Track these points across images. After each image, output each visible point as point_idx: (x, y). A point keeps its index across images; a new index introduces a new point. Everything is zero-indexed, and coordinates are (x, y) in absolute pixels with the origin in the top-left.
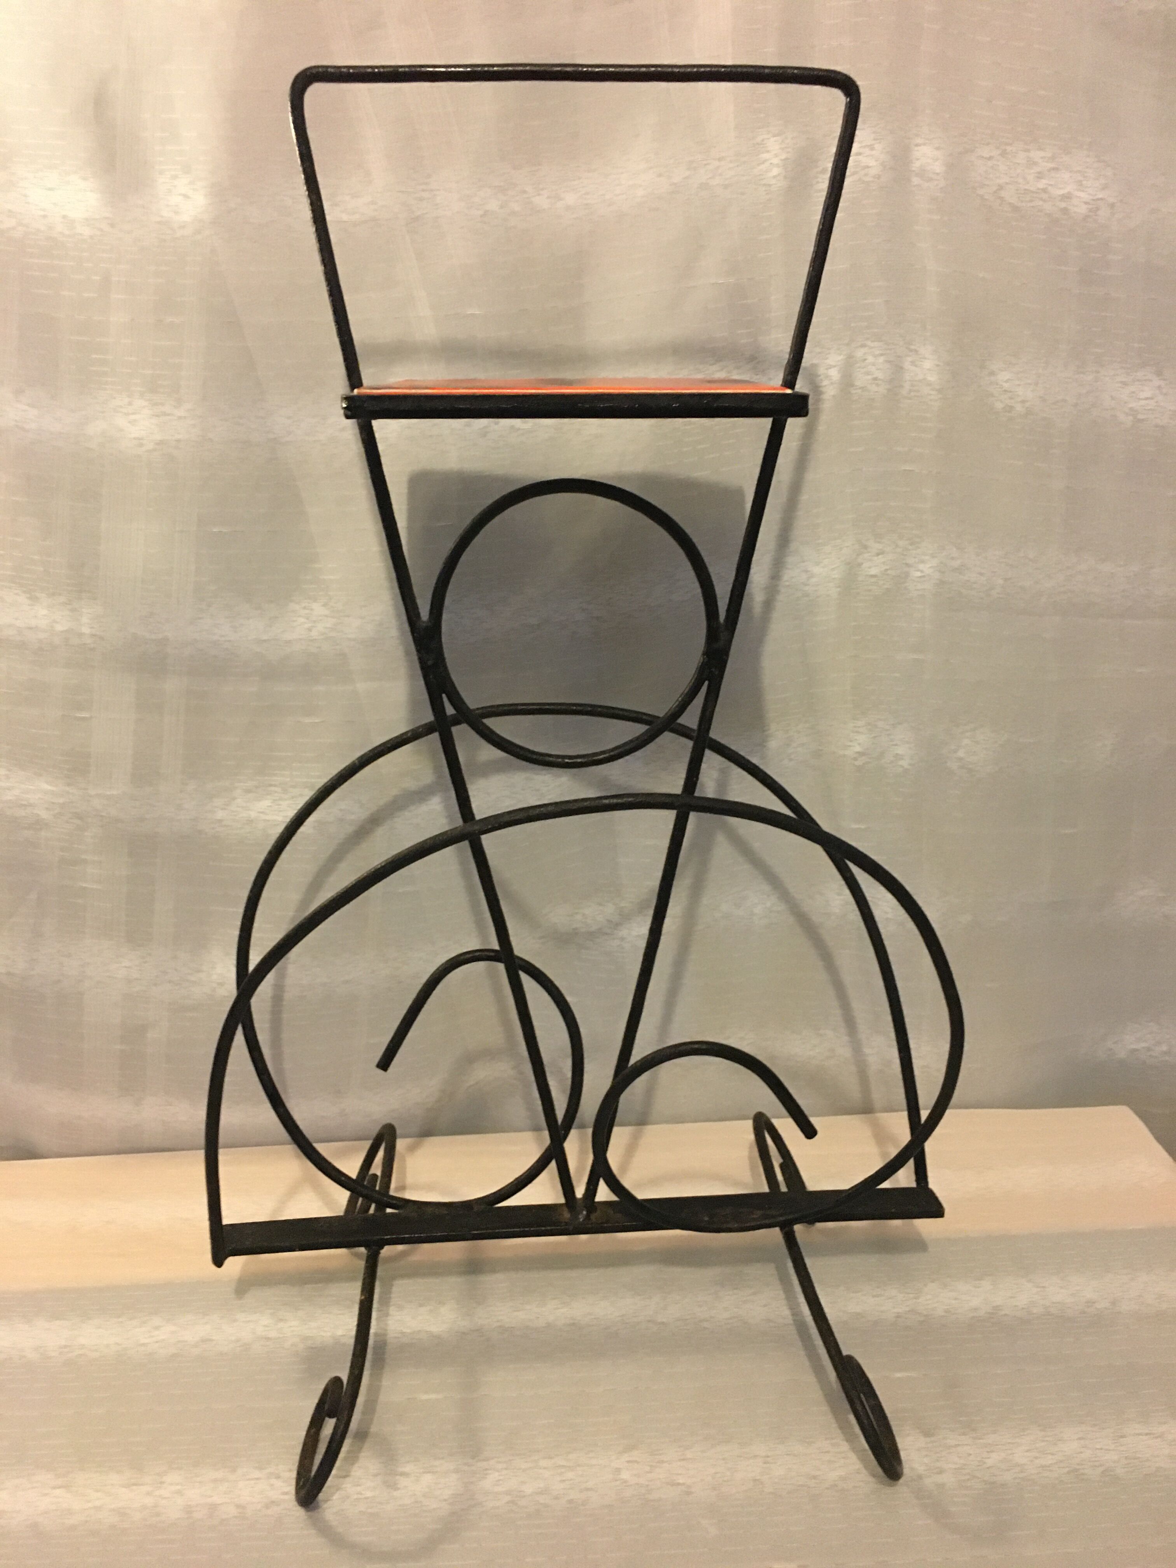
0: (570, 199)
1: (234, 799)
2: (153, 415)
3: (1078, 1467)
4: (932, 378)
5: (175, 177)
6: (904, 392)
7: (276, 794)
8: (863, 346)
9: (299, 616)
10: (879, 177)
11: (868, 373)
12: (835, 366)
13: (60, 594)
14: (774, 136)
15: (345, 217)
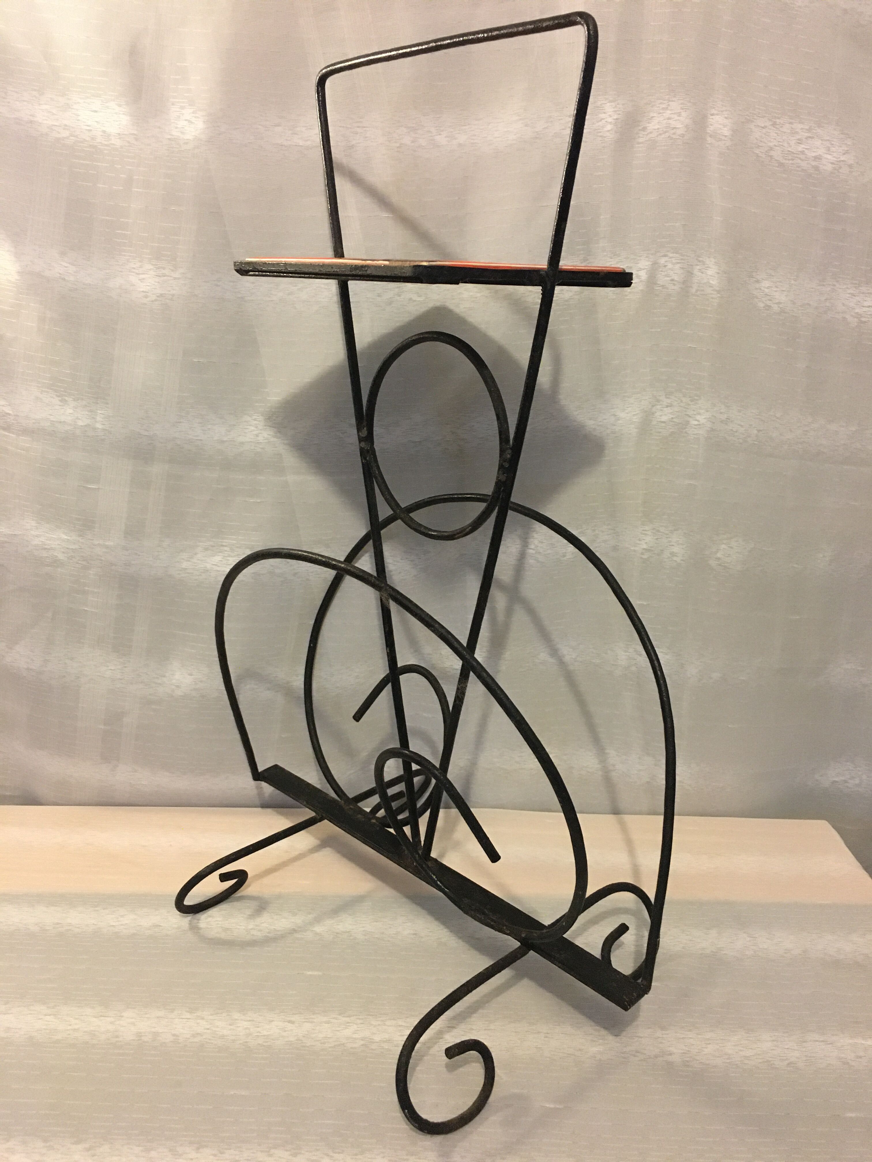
0: (462, 138)
1: (196, 554)
2: (157, 276)
3: (770, 1059)
4: (714, 282)
5: (183, 108)
6: (693, 290)
7: (226, 553)
8: (665, 256)
9: (250, 425)
10: (683, 136)
11: (667, 276)
12: (644, 269)
13: (82, 399)
14: (609, 102)
15: (301, 143)
